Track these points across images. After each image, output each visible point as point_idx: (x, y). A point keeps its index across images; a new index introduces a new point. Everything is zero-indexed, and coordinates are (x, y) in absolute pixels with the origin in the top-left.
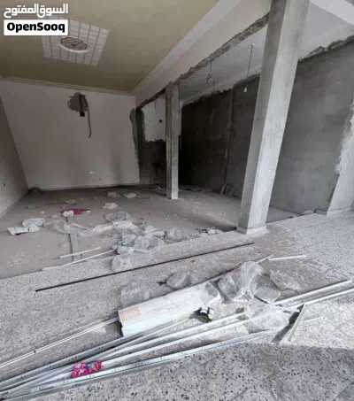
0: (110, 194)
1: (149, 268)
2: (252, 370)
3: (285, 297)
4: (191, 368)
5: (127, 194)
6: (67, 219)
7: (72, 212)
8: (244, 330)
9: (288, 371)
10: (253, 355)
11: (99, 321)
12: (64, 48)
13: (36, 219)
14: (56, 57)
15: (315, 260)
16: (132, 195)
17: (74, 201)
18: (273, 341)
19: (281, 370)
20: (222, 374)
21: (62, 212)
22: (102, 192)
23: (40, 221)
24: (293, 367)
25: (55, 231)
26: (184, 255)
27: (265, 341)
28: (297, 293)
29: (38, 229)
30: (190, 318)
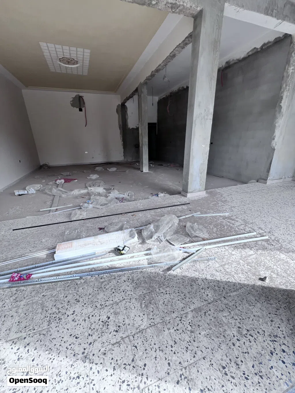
0: (97, 168)
1: (97, 219)
2: (135, 288)
3: (192, 242)
4: (91, 284)
5: (109, 168)
6: (57, 186)
7: (63, 181)
8: (145, 263)
9: (162, 291)
10: (142, 279)
11: (45, 250)
12: (62, 64)
13: (37, 185)
14: (58, 71)
15: (234, 217)
16: (114, 169)
17: (68, 173)
18: (163, 271)
19: (157, 290)
20: (112, 289)
21: (56, 181)
22: (92, 167)
23: (38, 186)
24: (168, 289)
25: (46, 193)
26: (129, 211)
27: (157, 270)
28: (204, 240)
29: (35, 192)
30: (109, 252)
